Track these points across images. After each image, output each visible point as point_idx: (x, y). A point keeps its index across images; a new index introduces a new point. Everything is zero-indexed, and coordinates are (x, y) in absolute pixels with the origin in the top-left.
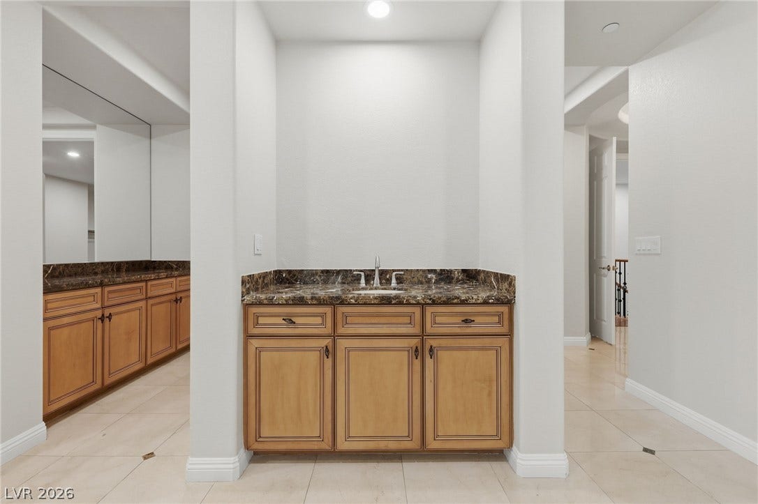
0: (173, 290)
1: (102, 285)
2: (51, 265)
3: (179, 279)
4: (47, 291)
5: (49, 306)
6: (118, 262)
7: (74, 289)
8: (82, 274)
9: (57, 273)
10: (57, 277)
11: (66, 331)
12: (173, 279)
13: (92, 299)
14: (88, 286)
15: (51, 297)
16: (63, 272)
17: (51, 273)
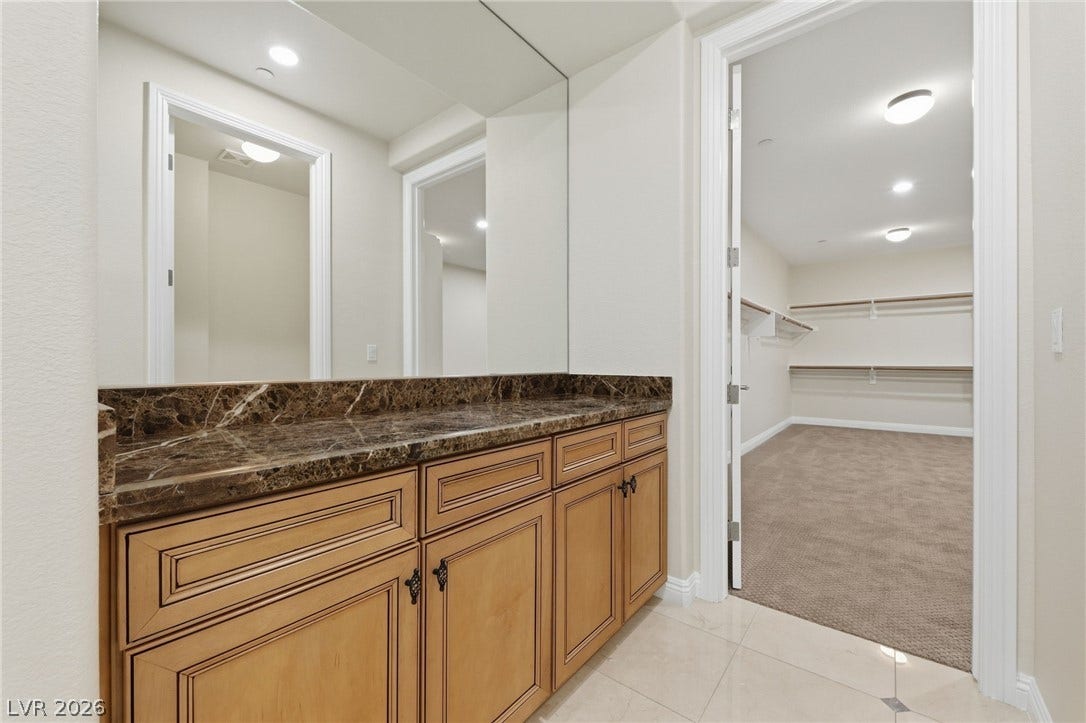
0: (617, 459)
1: (415, 459)
3: (629, 425)
6: (507, 377)
9: (376, 403)
10: (375, 412)
12: (616, 428)
13: (384, 510)
16: (391, 399)
17: (363, 402)
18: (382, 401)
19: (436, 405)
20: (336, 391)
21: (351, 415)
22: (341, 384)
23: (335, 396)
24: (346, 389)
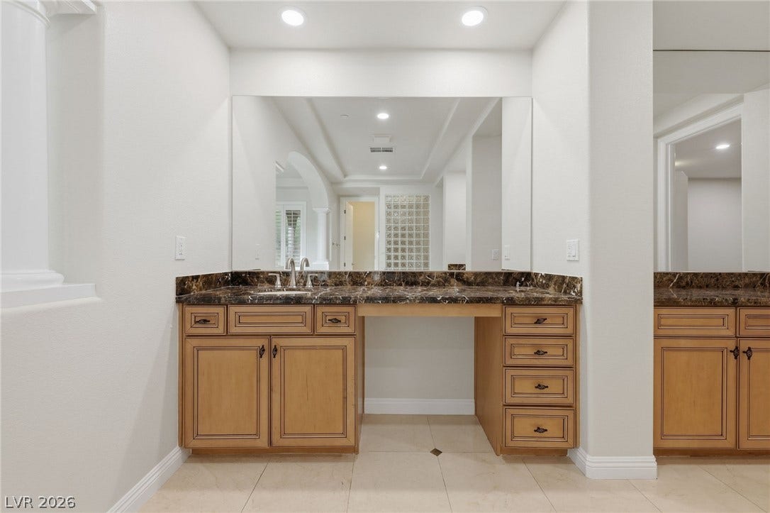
1: (736, 305)
2: (677, 273)
4: (659, 303)
5: (663, 321)
7: (693, 306)
8: (717, 287)
9: (684, 284)
10: (684, 287)
11: (684, 356)
14: (713, 304)
15: (665, 311)
16: (692, 282)
17: (677, 282)
18: (687, 283)
19: (718, 287)
20: (665, 277)
21: (672, 287)
22: (667, 274)
23: (664, 279)
24: (669, 276)
